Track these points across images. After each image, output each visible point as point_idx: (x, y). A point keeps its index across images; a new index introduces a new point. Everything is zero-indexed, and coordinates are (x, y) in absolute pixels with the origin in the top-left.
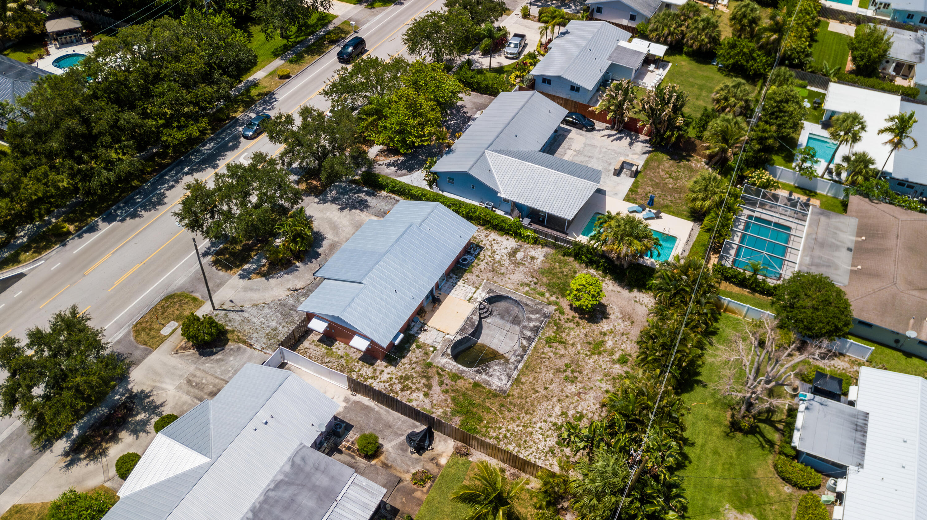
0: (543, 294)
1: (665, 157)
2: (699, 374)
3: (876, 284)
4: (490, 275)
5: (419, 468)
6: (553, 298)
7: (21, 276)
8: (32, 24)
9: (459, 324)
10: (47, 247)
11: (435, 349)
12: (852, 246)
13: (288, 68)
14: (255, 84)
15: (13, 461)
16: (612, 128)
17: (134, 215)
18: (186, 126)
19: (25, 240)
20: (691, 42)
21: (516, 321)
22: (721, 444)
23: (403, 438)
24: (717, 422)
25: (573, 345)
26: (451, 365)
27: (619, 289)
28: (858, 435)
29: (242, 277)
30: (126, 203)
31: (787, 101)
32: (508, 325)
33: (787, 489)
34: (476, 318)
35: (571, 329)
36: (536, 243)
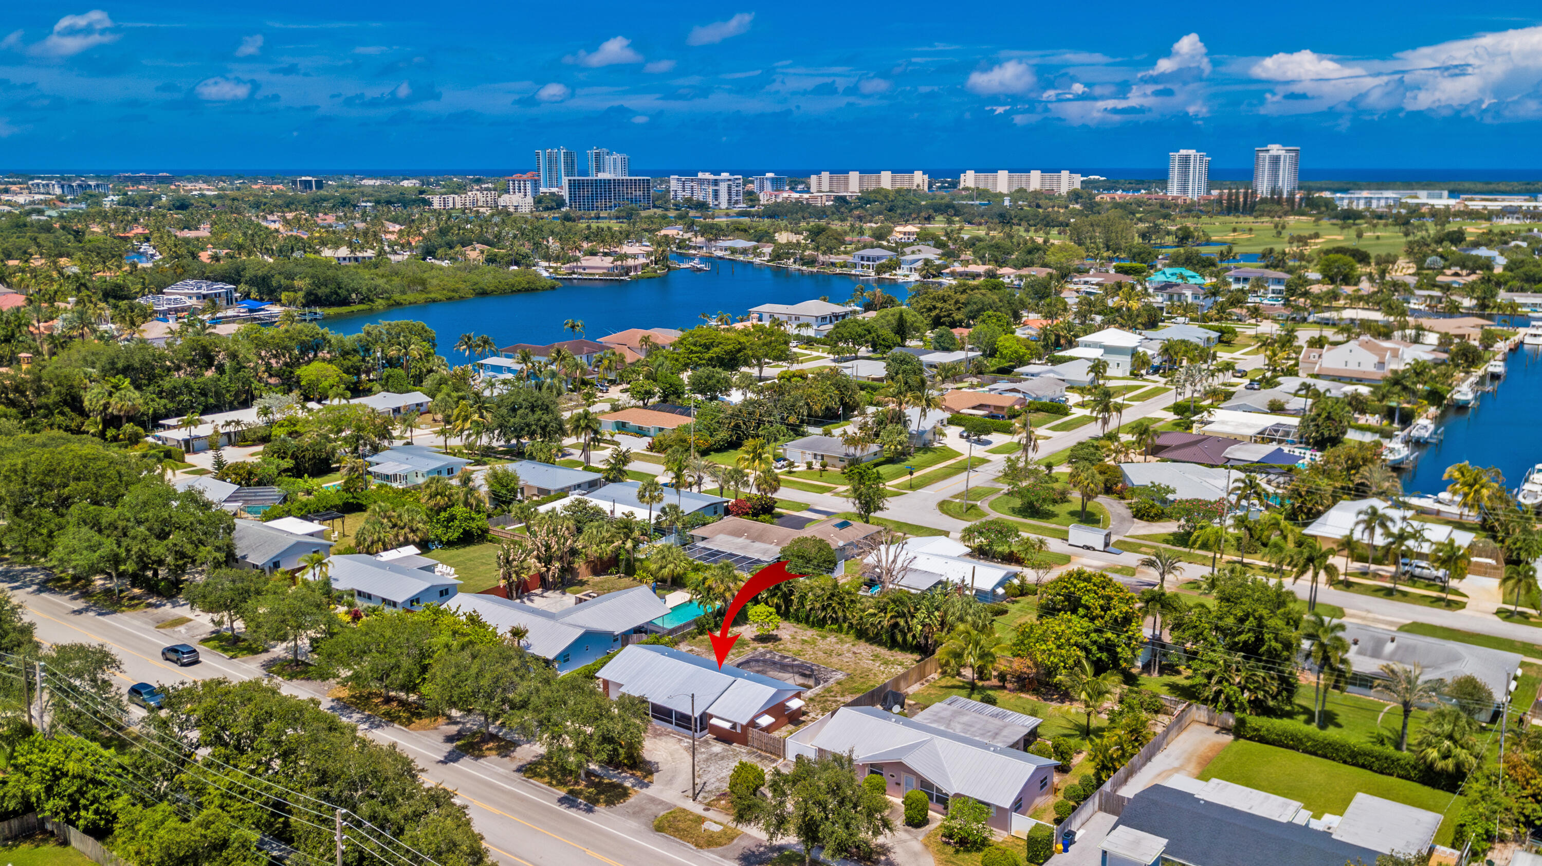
36: (675, 643)
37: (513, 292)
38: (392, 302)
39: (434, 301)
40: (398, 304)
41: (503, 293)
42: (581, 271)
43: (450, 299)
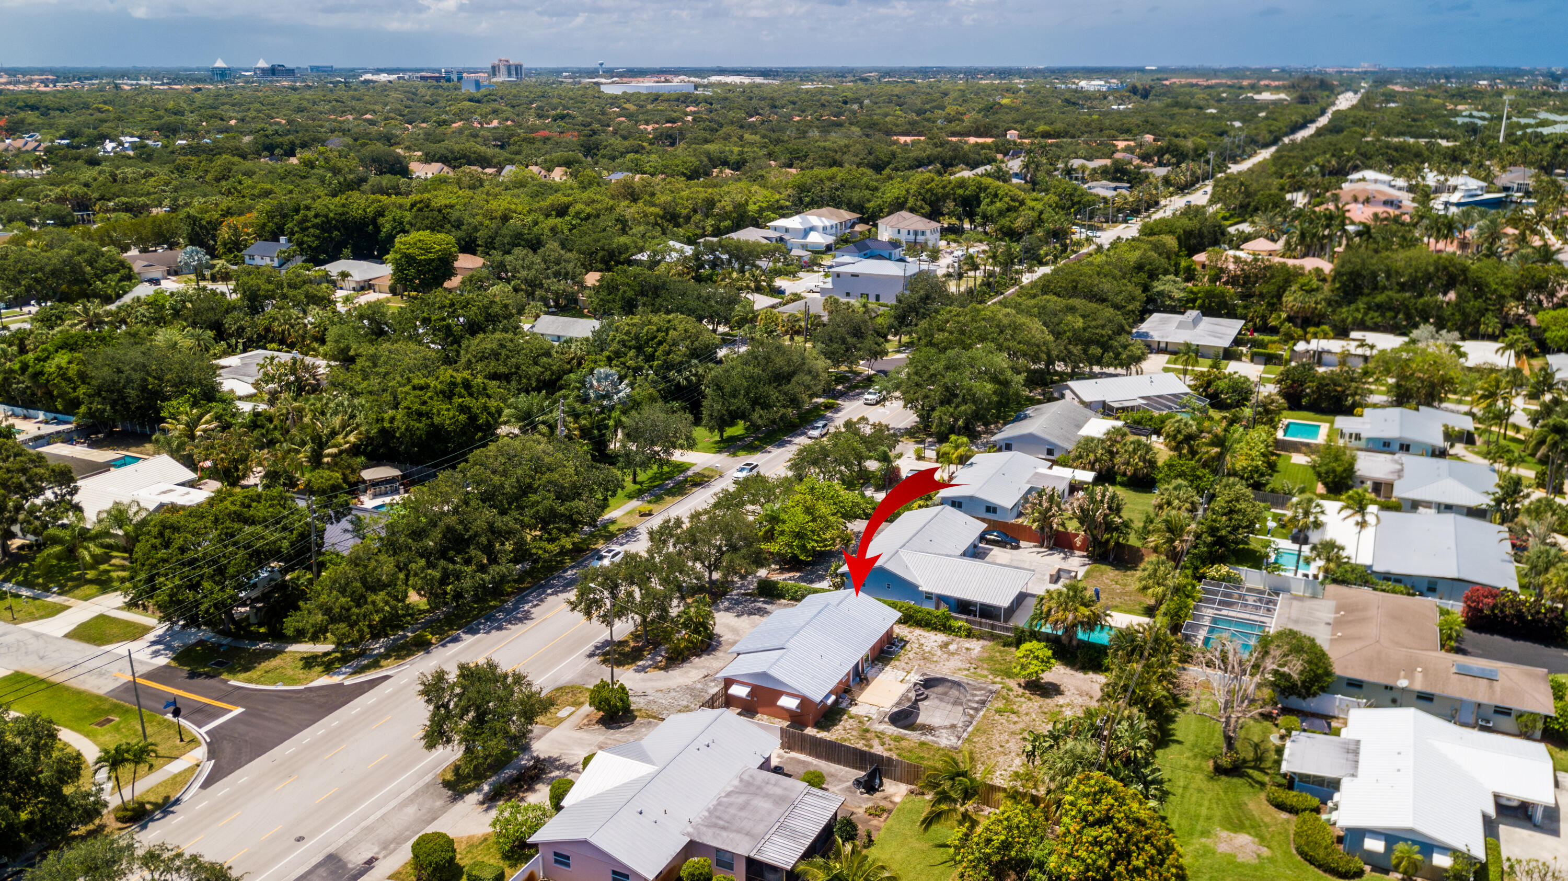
0: (986, 677)
1: (1108, 568)
2: (1173, 735)
3: (1358, 645)
4: (922, 662)
5: (870, 804)
6: (998, 679)
7: (387, 677)
8: (348, 472)
9: (895, 699)
10: (409, 655)
11: (870, 719)
12: (1331, 621)
13: (646, 507)
14: (613, 522)
15: (424, 811)
16: (1042, 546)
17: (500, 628)
18: (558, 539)
19: (382, 650)
20: (1122, 468)
21: (957, 703)
22: (1204, 785)
23: (850, 783)
24: (1199, 769)
25: (1027, 714)
26: (892, 730)
27: (1073, 672)
28: (1351, 756)
29: (637, 671)
30: (487, 620)
31: (1237, 500)
32: (949, 707)
33: (1284, 816)
34: (912, 695)
35: (1022, 703)
36: (969, 635)
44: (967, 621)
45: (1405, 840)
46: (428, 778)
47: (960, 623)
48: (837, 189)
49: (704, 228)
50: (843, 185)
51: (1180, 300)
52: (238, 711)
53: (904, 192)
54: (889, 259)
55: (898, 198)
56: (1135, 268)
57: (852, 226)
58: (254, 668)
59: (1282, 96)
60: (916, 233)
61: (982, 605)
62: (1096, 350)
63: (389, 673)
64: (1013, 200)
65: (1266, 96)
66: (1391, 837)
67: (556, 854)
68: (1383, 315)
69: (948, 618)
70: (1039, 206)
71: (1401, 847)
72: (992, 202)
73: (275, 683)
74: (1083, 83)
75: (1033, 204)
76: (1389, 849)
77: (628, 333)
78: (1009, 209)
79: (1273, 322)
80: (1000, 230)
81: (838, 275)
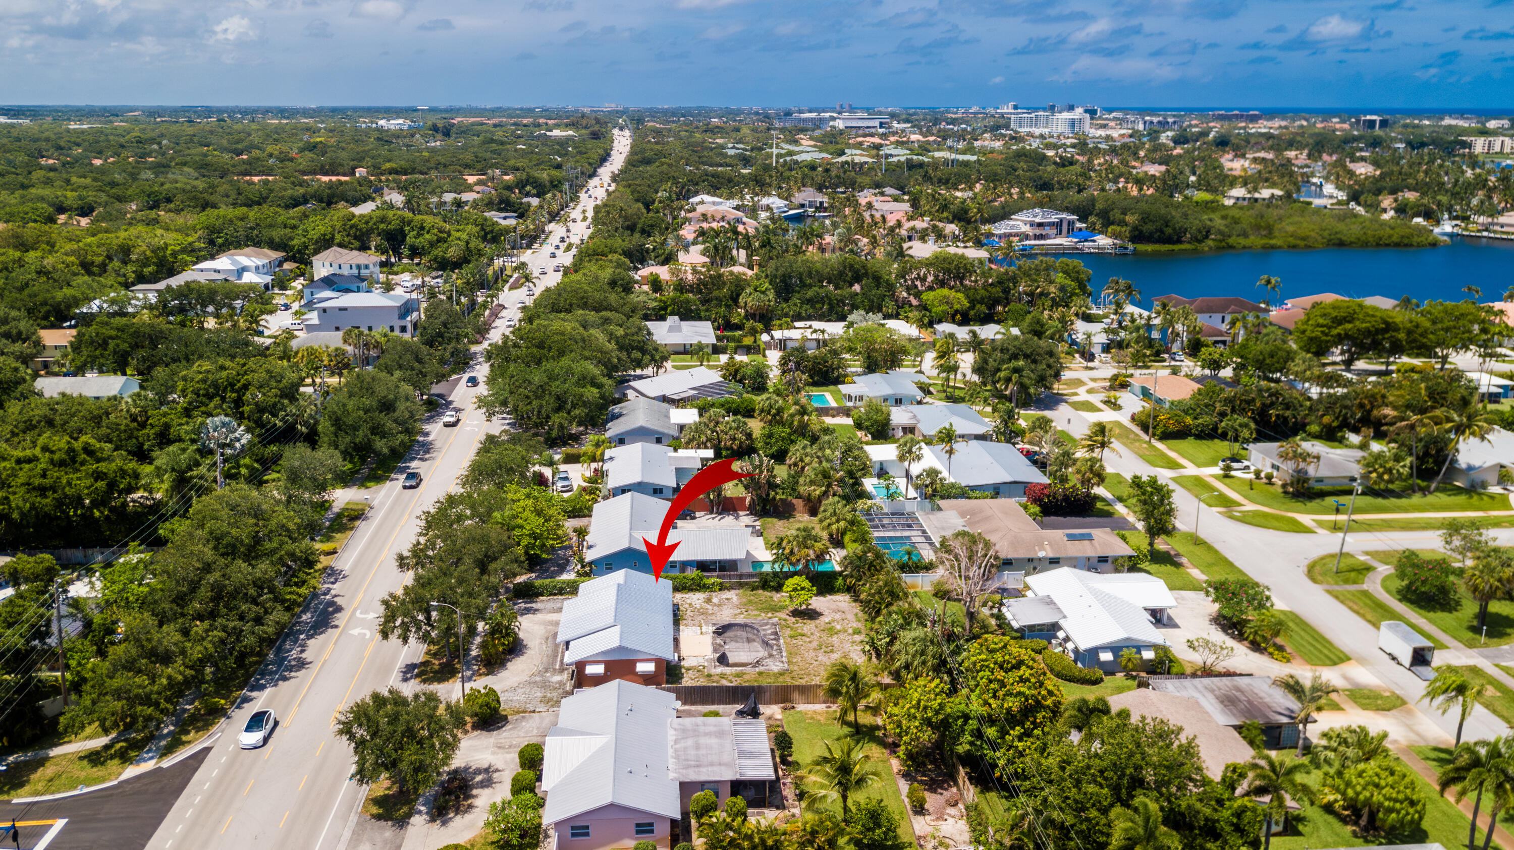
0: (760, 615)
1: (773, 520)
3: (998, 535)
4: (705, 617)
6: (770, 615)
7: (207, 749)
9: (709, 648)
10: (209, 724)
11: (704, 666)
15: (379, 844)
16: (712, 513)
17: (285, 679)
19: (172, 728)
25: (812, 634)
28: (1050, 605)
29: (463, 681)
30: (262, 675)
32: (746, 645)
34: (716, 643)
35: (801, 627)
36: (722, 588)
37: (1378, 245)
38: (1224, 244)
39: (1273, 247)
40: (1231, 247)
41: (1365, 245)
42: (1498, 228)
43: (1294, 247)
44: (718, 577)
45: (1127, 647)
46: (353, 818)
47: (712, 580)
48: (252, 228)
49: (124, 275)
50: (258, 225)
51: (654, 309)
52: (59, 824)
53: (330, 229)
54: (358, 291)
55: (325, 235)
56: (609, 284)
57: (280, 264)
58: (28, 781)
59: (571, 133)
60: (359, 267)
61: (720, 562)
62: (636, 354)
63: (205, 745)
64: (441, 232)
65: (556, 133)
66: (1115, 648)
67: (573, 828)
68: (813, 307)
69: (701, 578)
70: (464, 236)
71: (1125, 652)
72: (419, 235)
73: (75, 788)
74: (382, 122)
75: (458, 234)
76: (1116, 655)
77: (204, 381)
78: (439, 240)
79: (735, 320)
80: (435, 260)
81: (325, 310)
